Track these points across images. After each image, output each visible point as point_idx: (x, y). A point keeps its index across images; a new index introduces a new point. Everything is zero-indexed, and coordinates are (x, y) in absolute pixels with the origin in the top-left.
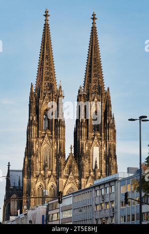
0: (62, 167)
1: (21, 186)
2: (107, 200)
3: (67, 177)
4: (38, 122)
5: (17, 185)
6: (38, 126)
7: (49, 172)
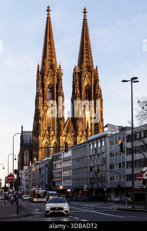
0: (62, 128)
1: (32, 143)
2: (99, 152)
3: (66, 136)
4: (43, 94)
5: (28, 142)
6: (43, 97)
7: (52, 132)
